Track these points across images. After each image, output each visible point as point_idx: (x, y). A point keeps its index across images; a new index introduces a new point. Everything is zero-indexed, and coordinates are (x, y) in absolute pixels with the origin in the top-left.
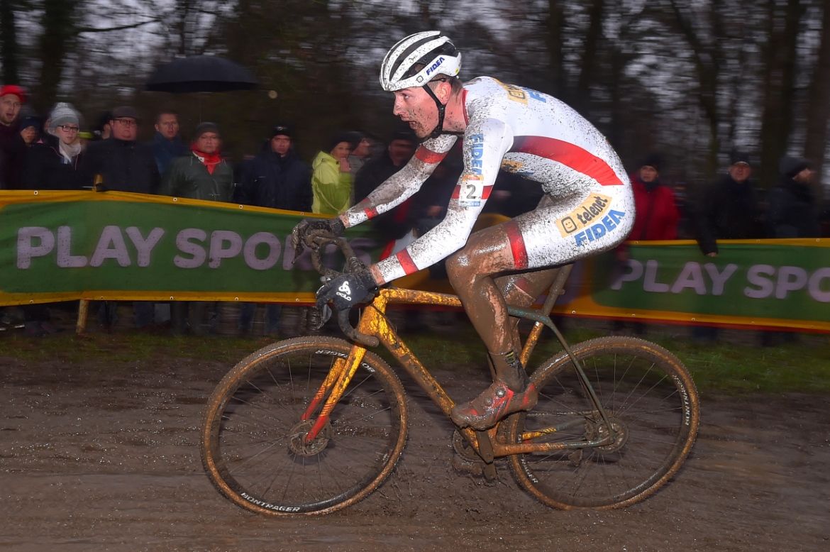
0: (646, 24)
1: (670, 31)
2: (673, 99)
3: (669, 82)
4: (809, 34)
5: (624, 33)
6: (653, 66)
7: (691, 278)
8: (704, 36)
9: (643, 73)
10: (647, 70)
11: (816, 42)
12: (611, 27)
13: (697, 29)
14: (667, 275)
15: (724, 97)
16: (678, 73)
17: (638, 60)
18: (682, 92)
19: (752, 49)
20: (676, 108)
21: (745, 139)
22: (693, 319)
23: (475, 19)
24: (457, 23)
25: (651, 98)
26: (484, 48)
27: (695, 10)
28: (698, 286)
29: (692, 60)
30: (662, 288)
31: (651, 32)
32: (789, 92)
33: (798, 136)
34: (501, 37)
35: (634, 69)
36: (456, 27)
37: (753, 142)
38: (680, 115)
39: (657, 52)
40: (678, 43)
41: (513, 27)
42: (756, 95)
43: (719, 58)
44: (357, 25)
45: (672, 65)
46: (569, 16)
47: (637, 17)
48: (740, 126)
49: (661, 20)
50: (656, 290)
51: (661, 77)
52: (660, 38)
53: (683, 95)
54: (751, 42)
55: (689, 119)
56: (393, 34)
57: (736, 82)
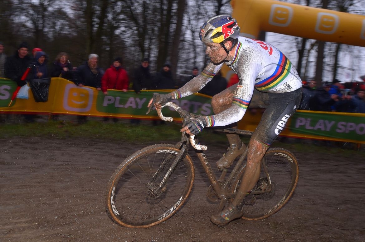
0: (122, 16)
1: (129, 20)
2: (130, 43)
3: (129, 37)
4: (173, 25)
5: (114, 19)
6: (124, 31)
7: (131, 103)
8: (141, 22)
9: (121, 34)
10: (122, 32)
11: (175, 28)
12: (110, 16)
13: (139, 20)
14: (123, 102)
15: (146, 44)
16: (132, 34)
17: (119, 29)
18: (133, 41)
19: (156, 28)
20: (131, 46)
21: (153, 58)
22: (131, 117)
23: (61, 8)
24: (54, 9)
25: (123, 42)
26: (65, 20)
27: (138, 13)
28: (134, 106)
29: (137, 30)
30: (121, 106)
31: (123, 19)
32: (167, 43)
33: (168, 58)
34: (72, 16)
35: (117, 32)
36: (54, 11)
37: (155, 59)
38: (133, 49)
39: (125, 27)
40: (132, 24)
41: (76, 13)
42: (156, 44)
43: (145, 30)
44: (15, 6)
45: (130, 31)
46: (96, 11)
47: (119, 14)
48: (152, 54)
49: (127, 16)
50: (119, 107)
51: (127, 35)
52: (126, 22)
53: (134, 42)
54: (156, 26)
55: (135, 50)
56: (29, 11)
57: (151, 39)
